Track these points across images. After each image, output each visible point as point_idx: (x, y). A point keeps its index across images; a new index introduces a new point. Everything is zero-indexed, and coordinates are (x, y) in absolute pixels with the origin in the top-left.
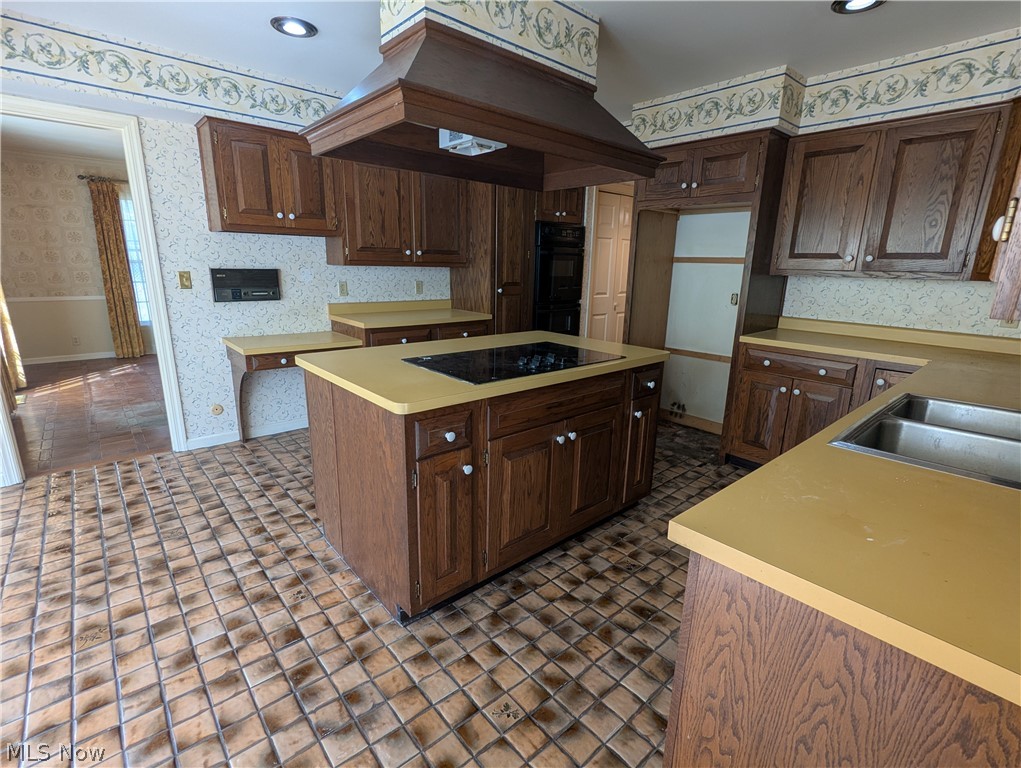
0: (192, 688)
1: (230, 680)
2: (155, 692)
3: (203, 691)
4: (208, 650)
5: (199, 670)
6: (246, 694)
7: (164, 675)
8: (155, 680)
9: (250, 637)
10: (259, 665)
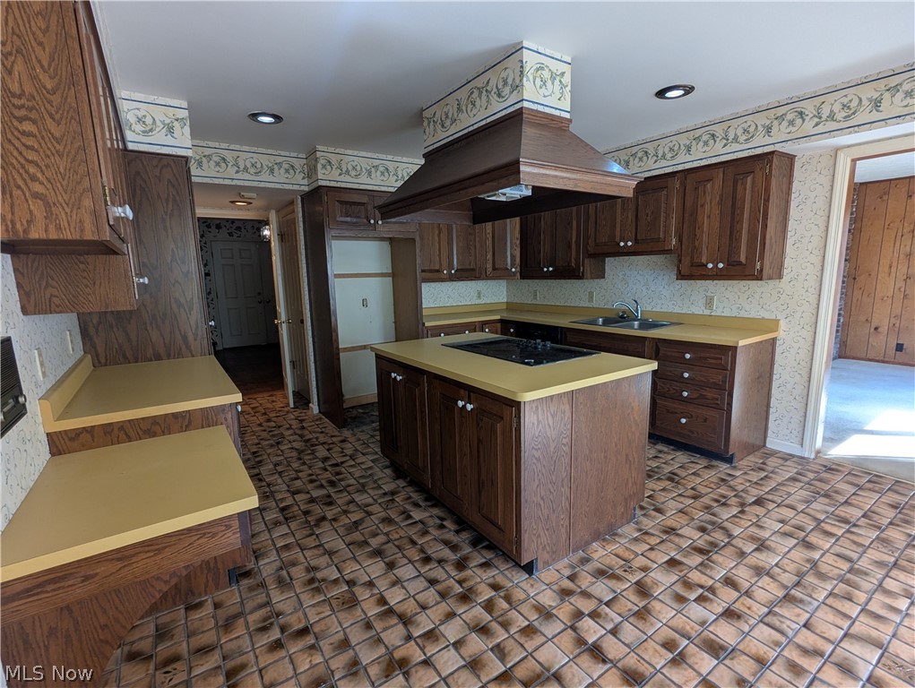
0: (750, 600)
1: (729, 582)
2: (769, 619)
3: (748, 594)
4: (715, 604)
5: (734, 603)
6: (733, 571)
7: (752, 622)
8: (761, 624)
9: (688, 585)
10: (708, 572)
